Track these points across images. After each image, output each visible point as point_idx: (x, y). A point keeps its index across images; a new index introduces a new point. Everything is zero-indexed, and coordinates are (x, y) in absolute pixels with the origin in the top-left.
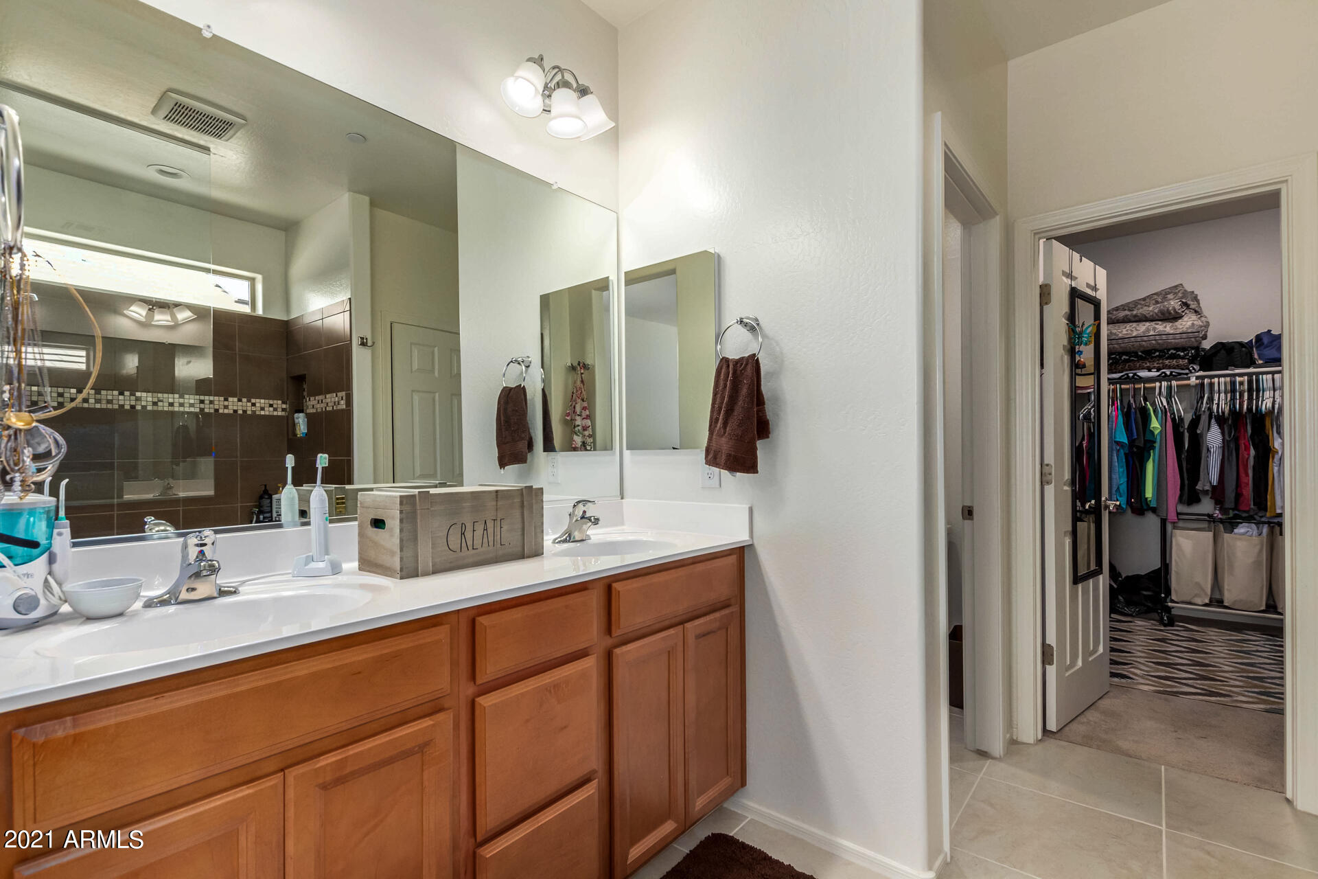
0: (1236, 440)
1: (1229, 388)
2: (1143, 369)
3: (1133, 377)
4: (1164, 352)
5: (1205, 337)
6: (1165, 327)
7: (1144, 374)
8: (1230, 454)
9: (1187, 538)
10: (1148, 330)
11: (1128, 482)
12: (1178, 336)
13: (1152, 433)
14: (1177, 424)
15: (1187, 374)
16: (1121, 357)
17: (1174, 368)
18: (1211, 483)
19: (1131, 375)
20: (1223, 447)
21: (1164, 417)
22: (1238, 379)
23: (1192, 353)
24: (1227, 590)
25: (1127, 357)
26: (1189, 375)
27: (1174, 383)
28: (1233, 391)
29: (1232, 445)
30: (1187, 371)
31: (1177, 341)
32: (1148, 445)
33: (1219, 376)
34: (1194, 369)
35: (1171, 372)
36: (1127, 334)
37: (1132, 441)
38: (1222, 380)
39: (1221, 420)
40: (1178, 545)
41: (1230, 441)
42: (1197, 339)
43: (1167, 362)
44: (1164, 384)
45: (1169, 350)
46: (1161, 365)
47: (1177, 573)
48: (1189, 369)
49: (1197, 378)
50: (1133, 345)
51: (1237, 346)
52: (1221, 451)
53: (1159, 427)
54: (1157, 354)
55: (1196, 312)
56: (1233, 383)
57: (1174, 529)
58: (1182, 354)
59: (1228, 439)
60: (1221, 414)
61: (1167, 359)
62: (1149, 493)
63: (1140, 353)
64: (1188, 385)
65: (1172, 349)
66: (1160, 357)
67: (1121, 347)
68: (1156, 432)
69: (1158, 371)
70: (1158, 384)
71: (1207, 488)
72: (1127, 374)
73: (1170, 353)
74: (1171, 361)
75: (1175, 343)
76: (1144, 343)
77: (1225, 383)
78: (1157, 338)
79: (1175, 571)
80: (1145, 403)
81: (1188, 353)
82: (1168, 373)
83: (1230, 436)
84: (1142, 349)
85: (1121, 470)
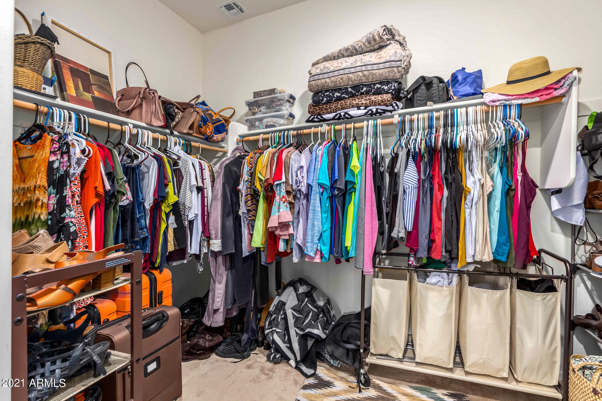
0: (431, 179)
1: (426, 124)
2: (353, 107)
3: (344, 115)
4: (371, 87)
5: (407, 70)
6: (371, 57)
7: (354, 112)
8: (425, 194)
9: (384, 286)
10: (356, 61)
11: (331, 228)
12: (381, 66)
13: (352, 172)
14: (376, 164)
15: (391, 111)
16: (333, 94)
17: (379, 105)
18: (405, 228)
19: (342, 114)
20: (419, 187)
21: (365, 155)
22: (435, 114)
23: (394, 86)
24: (419, 344)
25: (339, 95)
26: (393, 113)
27: (379, 121)
28: (430, 127)
29: (427, 185)
30: (390, 108)
31: (381, 71)
32: (349, 187)
33: (418, 113)
34: (397, 105)
35: (377, 109)
36: (337, 67)
37: (333, 182)
38: (421, 116)
39: (417, 157)
40: (377, 294)
41: (425, 179)
42: (400, 68)
43: (373, 98)
44: (371, 122)
45: (375, 84)
46: (368, 102)
47: (375, 324)
48: (392, 105)
49: (400, 115)
50: (342, 79)
51: (435, 81)
52: (416, 191)
53: (359, 166)
54: (365, 89)
55: (401, 44)
56: (431, 119)
57: (374, 277)
58: (386, 88)
59: (423, 178)
60: (417, 150)
61: (374, 94)
62: (349, 241)
63: (350, 89)
64: (392, 124)
65: (378, 83)
66: (367, 93)
67: (332, 82)
68: (356, 172)
69: (365, 109)
70: (365, 123)
71: (402, 234)
72: (340, 114)
73: (376, 87)
74: (377, 96)
75: (380, 75)
76: (351, 75)
77: (424, 119)
78: (364, 68)
79: (374, 322)
80: (353, 143)
81: (391, 87)
82: (374, 110)
83: (425, 175)
84: (350, 83)
85: (325, 215)
